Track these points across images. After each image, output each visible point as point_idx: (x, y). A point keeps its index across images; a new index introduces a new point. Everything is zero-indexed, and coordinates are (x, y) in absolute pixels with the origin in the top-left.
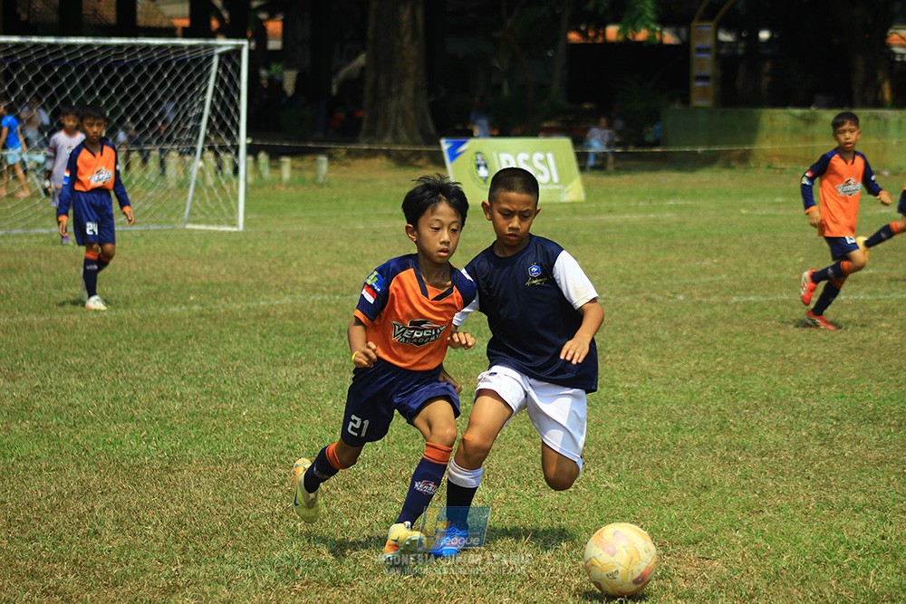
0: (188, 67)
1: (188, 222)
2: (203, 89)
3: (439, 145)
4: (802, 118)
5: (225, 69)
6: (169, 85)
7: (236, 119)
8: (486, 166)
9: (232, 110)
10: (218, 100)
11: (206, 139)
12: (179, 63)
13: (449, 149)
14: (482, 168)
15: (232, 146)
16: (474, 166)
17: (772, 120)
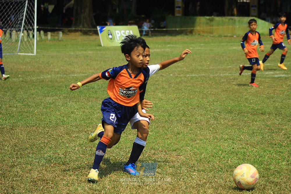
0: (18, 4)
1: (19, 52)
2: (23, 11)
3: (97, 28)
4: (209, 19)
5: (30, 5)
6: (12, 9)
7: (33, 20)
8: (111, 35)
9: (32, 18)
10: (27, 14)
11: (24, 26)
12: (15, 3)
13: (100, 29)
14: (110, 35)
15: (32, 29)
16: (108, 35)
17: (200, 20)
